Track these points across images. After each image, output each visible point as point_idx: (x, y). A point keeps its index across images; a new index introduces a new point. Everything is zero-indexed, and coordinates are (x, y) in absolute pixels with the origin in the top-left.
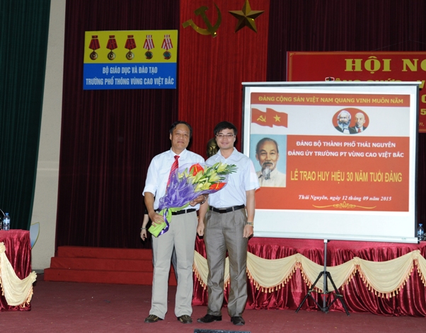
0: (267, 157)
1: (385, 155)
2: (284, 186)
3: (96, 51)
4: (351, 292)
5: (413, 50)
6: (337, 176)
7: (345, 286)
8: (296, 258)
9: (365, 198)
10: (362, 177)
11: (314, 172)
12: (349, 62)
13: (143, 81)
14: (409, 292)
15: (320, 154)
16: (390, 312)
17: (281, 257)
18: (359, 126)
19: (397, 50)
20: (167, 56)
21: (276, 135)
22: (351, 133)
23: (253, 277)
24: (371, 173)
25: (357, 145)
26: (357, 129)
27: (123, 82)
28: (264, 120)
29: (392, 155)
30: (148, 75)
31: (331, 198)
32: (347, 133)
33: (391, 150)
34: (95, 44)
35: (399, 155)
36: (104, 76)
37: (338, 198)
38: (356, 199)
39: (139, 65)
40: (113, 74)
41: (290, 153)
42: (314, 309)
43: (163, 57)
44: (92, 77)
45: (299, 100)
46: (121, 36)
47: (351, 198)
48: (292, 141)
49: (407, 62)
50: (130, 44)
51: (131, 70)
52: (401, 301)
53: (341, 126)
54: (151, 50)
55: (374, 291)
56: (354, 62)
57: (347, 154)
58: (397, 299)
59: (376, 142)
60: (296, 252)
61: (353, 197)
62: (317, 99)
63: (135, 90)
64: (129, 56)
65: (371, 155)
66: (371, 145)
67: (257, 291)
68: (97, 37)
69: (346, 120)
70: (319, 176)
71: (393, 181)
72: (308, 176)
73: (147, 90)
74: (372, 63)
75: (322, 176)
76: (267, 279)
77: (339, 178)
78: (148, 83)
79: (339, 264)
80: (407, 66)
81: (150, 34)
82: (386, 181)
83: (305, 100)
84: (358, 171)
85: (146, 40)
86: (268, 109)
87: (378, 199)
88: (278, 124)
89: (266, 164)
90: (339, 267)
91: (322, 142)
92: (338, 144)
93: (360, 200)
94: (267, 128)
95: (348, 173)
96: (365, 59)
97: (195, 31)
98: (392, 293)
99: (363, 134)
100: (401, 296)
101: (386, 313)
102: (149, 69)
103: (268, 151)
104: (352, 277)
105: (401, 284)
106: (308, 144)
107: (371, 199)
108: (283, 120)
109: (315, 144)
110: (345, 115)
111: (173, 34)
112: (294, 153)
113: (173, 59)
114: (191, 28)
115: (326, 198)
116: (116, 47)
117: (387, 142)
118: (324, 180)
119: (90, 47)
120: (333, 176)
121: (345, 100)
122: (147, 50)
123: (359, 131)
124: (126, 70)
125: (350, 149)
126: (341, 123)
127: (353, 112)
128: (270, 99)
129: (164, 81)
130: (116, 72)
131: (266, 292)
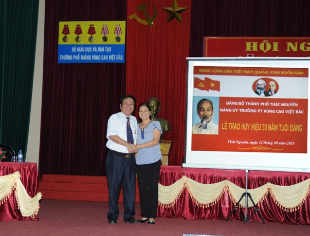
0: (205, 113)
1: (290, 112)
2: (217, 134)
3: (67, 36)
4: (264, 208)
5: (294, 36)
6: (256, 127)
7: (260, 203)
8: (225, 183)
9: (275, 143)
10: (273, 128)
11: (238, 124)
12: (248, 44)
13: (101, 57)
14: (306, 207)
15: (243, 110)
16: (294, 222)
17: (214, 183)
18: (272, 91)
19: (283, 36)
20: (118, 39)
21: (212, 97)
22: (266, 96)
23: (194, 197)
24: (280, 125)
25: (270, 104)
26: (270, 93)
27: (86, 58)
28: (203, 86)
29: (295, 112)
30: (105, 53)
31: (251, 143)
32: (262, 96)
33: (295, 108)
34: (66, 31)
35: (300, 112)
36: (73, 54)
37: (256, 143)
38: (269, 143)
39: (98, 46)
40: (79, 52)
41: (221, 110)
42: (238, 219)
43: (115, 40)
44: (64, 55)
45: (228, 71)
46: (85, 25)
47: (265, 143)
48: (223, 101)
49: (290, 44)
50: (92, 31)
51: (92, 49)
52: (301, 214)
53: (258, 91)
54: (106, 35)
55: (282, 207)
56: (252, 44)
57: (263, 111)
58: (298, 212)
59: (284, 102)
60: (225, 179)
61: (267, 142)
62: (242, 71)
63: (95, 64)
64: (90, 39)
65: (280, 112)
66: (280, 104)
67: (197, 207)
68: (68, 25)
69: (262, 86)
70: (242, 126)
71: (296, 131)
72: (235, 127)
73: (103, 63)
74: (265, 45)
75: (245, 127)
76: (204, 198)
77: (257, 128)
78: (104, 58)
79: (256, 188)
80: (290, 47)
81: (106, 24)
82: (291, 131)
83: (233, 72)
84: (271, 123)
85: (103, 28)
86: (206, 78)
87: (285, 144)
88: (213, 89)
89: (204, 118)
90: (256, 189)
91: (244, 102)
92: (256, 104)
93: (272, 144)
94: (205, 92)
95: (263, 125)
96: (260, 42)
97: (138, 22)
98: (294, 208)
99: (275, 96)
100: (301, 211)
101: (291, 222)
102: (105, 49)
103: (206, 108)
104: (265, 197)
105: (301, 202)
106: (234, 103)
107: (280, 143)
108: (217, 86)
109: (240, 103)
110: (262, 83)
111: (122, 24)
112: (224, 110)
113: (123, 42)
114: (134, 19)
115: (247, 143)
116: (81, 33)
117: (292, 103)
118: (246, 129)
119: (63, 33)
120: (252, 127)
121: (261, 72)
122: (103, 35)
123: (272, 95)
124: (88, 50)
125: (265, 108)
126: (258, 88)
127: (267, 81)
128: (207, 71)
129: (116, 57)
130: (81, 51)
131: (203, 207)
